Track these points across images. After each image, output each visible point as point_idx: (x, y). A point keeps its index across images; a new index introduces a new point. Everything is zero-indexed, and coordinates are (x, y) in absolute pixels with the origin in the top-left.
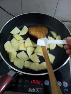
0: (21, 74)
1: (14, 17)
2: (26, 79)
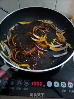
0: (17, 70)
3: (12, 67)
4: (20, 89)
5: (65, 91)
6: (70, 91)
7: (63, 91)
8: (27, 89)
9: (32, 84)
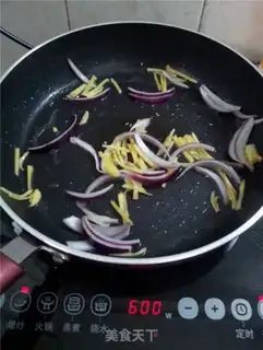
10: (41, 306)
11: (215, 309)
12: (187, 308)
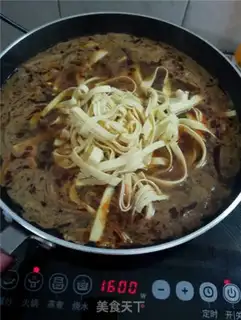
0: (51, 245)
1: (26, 33)
2: (80, 279)
3: (32, 237)
4: (60, 304)
5: (214, 313)
6: (229, 314)
7: (206, 313)
8: (85, 306)
9: (103, 289)
10: (28, 284)
11: (185, 291)
12: (161, 289)
